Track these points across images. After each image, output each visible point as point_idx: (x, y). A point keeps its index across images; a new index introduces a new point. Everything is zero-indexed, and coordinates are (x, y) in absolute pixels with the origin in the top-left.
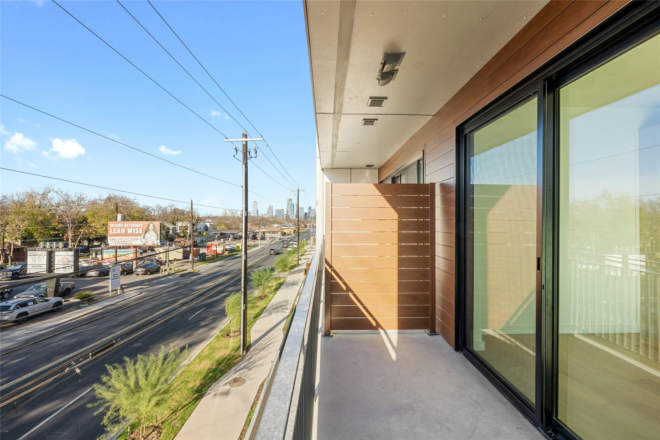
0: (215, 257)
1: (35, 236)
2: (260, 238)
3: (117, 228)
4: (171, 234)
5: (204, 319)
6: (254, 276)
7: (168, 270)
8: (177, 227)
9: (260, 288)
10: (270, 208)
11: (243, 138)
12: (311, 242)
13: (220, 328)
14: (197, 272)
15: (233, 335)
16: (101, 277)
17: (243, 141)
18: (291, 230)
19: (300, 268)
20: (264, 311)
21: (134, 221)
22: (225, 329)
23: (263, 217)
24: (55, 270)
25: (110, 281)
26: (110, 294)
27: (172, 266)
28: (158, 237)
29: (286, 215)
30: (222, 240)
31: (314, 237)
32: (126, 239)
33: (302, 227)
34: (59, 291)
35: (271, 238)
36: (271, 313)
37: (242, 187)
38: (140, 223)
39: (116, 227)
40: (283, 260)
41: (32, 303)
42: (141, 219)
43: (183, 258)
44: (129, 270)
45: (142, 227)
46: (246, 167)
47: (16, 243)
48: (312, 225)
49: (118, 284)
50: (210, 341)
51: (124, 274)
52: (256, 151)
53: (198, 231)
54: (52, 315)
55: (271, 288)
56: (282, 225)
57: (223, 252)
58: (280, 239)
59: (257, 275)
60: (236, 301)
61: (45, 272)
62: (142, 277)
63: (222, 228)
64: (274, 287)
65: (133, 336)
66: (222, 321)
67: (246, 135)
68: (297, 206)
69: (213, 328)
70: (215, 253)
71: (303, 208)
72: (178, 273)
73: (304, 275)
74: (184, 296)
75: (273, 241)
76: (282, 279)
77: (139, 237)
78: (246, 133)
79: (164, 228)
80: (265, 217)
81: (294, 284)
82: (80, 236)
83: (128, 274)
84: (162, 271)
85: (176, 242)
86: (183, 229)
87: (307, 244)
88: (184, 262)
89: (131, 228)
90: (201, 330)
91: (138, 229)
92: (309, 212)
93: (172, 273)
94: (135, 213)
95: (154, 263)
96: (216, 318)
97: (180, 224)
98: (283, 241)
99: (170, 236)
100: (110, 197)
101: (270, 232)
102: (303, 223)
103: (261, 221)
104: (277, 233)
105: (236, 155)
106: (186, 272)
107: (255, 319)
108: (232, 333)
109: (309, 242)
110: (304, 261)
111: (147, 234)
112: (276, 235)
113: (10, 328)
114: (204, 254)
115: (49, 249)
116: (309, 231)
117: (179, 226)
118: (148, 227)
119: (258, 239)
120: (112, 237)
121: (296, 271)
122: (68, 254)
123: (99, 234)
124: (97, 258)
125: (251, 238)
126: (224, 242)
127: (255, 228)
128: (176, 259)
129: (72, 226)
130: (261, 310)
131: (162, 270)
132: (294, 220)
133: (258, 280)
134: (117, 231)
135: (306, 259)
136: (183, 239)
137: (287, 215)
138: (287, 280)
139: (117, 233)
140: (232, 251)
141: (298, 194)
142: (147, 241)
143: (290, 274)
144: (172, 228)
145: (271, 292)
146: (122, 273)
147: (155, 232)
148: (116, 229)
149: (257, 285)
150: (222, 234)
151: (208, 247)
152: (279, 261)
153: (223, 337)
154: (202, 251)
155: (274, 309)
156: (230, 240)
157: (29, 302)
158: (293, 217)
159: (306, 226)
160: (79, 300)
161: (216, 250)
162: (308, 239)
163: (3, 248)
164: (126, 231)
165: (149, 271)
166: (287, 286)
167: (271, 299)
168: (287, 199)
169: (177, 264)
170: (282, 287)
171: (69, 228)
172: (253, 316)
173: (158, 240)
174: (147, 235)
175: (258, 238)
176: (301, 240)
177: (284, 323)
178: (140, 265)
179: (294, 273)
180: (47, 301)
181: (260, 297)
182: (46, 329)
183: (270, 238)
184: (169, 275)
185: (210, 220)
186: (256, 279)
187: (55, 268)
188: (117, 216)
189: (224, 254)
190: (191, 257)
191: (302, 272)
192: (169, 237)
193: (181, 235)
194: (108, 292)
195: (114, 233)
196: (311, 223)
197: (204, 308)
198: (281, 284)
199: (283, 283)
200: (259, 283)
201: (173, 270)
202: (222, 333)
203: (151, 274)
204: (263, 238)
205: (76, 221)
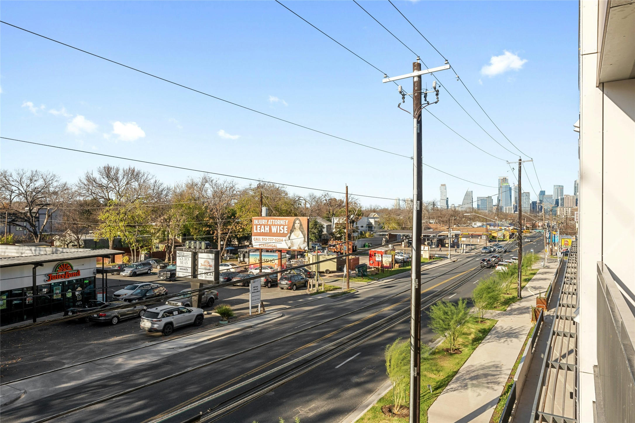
0: (380, 271)
1: (191, 233)
2: (449, 244)
3: (261, 225)
4: (326, 234)
5: (357, 373)
6: (437, 312)
7: (317, 286)
8: (333, 225)
9: (446, 334)
10: (469, 195)
11: (413, 71)
12: (546, 257)
13: (379, 395)
14: (353, 293)
15: (399, 413)
16: (245, 287)
17: (414, 77)
18: (505, 233)
19: (523, 304)
20: (454, 378)
21: (281, 216)
22: (386, 397)
23: (455, 209)
24: (199, 275)
25: (250, 294)
26: (250, 311)
27: (322, 280)
28: (305, 239)
29: (496, 205)
30: (390, 246)
31: (551, 247)
32: (270, 239)
33: (526, 226)
34: (202, 300)
35: (469, 245)
36: (466, 385)
37: (412, 158)
38: (285, 219)
39: (259, 225)
40: (490, 288)
41: (177, 312)
42: (288, 214)
43: (337, 270)
44: (274, 281)
45: (287, 224)
46: (419, 122)
47: (178, 239)
48: (546, 224)
49: (258, 299)
50: (362, 414)
51: (267, 285)
52: (438, 91)
53: (359, 231)
54: (195, 329)
55: (468, 336)
56: (488, 224)
57: (392, 265)
58: (485, 248)
59: (441, 312)
60: (401, 357)
61: (190, 277)
62: (286, 292)
63: (391, 227)
64: (472, 336)
65: (231, 406)
66: (383, 382)
67: (419, 65)
68: (517, 191)
69: (370, 392)
70: (380, 265)
71: (529, 193)
72: (329, 291)
73: (532, 320)
74: (333, 329)
75: (472, 251)
76: (488, 321)
77: (284, 238)
78: (419, 62)
79: (316, 225)
80: (460, 209)
81: (511, 334)
82: (228, 234)
83: (272, 286)
84: (310, 287)
85: (331, 246)
86: (340, 227)
87: (537, 259)
88: (338, 276)
89: (275, 225)
90: (352, 391)
91: (283, 227)
92: (541, 201)
93: (321, 291)
94: (283, 206)
95: (302, 273)
96: (374, 374)
97: (336, 220)
98: (490, 252)
99: (324, 236)
100: (260, 186)
101: (467, 237)
102: (529, 220)
103: (452, 216)
104: (479, 237)
105: (402, 103)
106: (339, 291)
107: (438, 391)
108: (398, 409)
109: (541, 255)
110: (531, 292)
111: (293, 234)
112: (478, 240)
113: (158, 338)
114: (364, 266)
115: (194, 249)
116: (540, 235)
117: (335, 223)
118: (294, 225)
119: (446, 247)
120: (256, 237)
121: (515, 310)
122: (208, 256)
123: (246, 232)
124: (245, 262)
125: (436, 244)
126: (394, 250)
127: (442, 228)
128: (329, 270)
129: (221, 221)
130: (449, 376)
131: (310, 285)
132: (511, 215)
133: (443, 321)
134: (261, 229)
135: (535, 288)
136: (339, 242)
137: (498, 206)
138: (498, 325)
139: (261, 232)
140: (405, 264)
141: (520, 167)
142: (292, 243)
143: (503, 315)
144: (327, 226)
145: (466, 343)
146: (266, 284)
147: (302, 232)
148: (259, 226)
149: (441, 329)
150: (391, 236)
151: (371, 256)
152: (481, 289)
153: (383, 412)
154: (364, 260)
155: (472, 379)
156: (403, 245)
157: (175, 311)
158: (509, 209)
159: (534, 227)
160: (218, 315)
161: (382, 260)
162: (539, 249)
163: (168, 244)
164: (270, 229)
165: (295, 285)
166: (498, 337)
167: (467, 358)
168: (499, 178)
169: (329, 278)
170: (488, 337)
171: (218, 224)
172: (433, 384)
173: (305, 243)
174: (293, 236)
175: (447, 245)
176: (525, 251)
177: (490, 412)
178: (284, 276)
179: (510, 313)
180: (190, 311)
181: (447, 350)
182: (186, 347)
183: (467, 245)
184: (318, 293)
185: (376, 215)
186: (439, 318)
187: (199, 273)
188: (262, 210)
189: (393, 268)
190: (345, 269)
191: (528, 313)
192: (322, 237)
193: (337, 236)
194: (248, 308)
195: (259, 231)
196: (545, 220)
197: (358, 354)
198: (485, 332)
199: (490, 330)
200: (445, 325)
201: (323, 287)
202: (381, 405)
203: (297, 289)
204: (455, 245)
205: (224, 216)
